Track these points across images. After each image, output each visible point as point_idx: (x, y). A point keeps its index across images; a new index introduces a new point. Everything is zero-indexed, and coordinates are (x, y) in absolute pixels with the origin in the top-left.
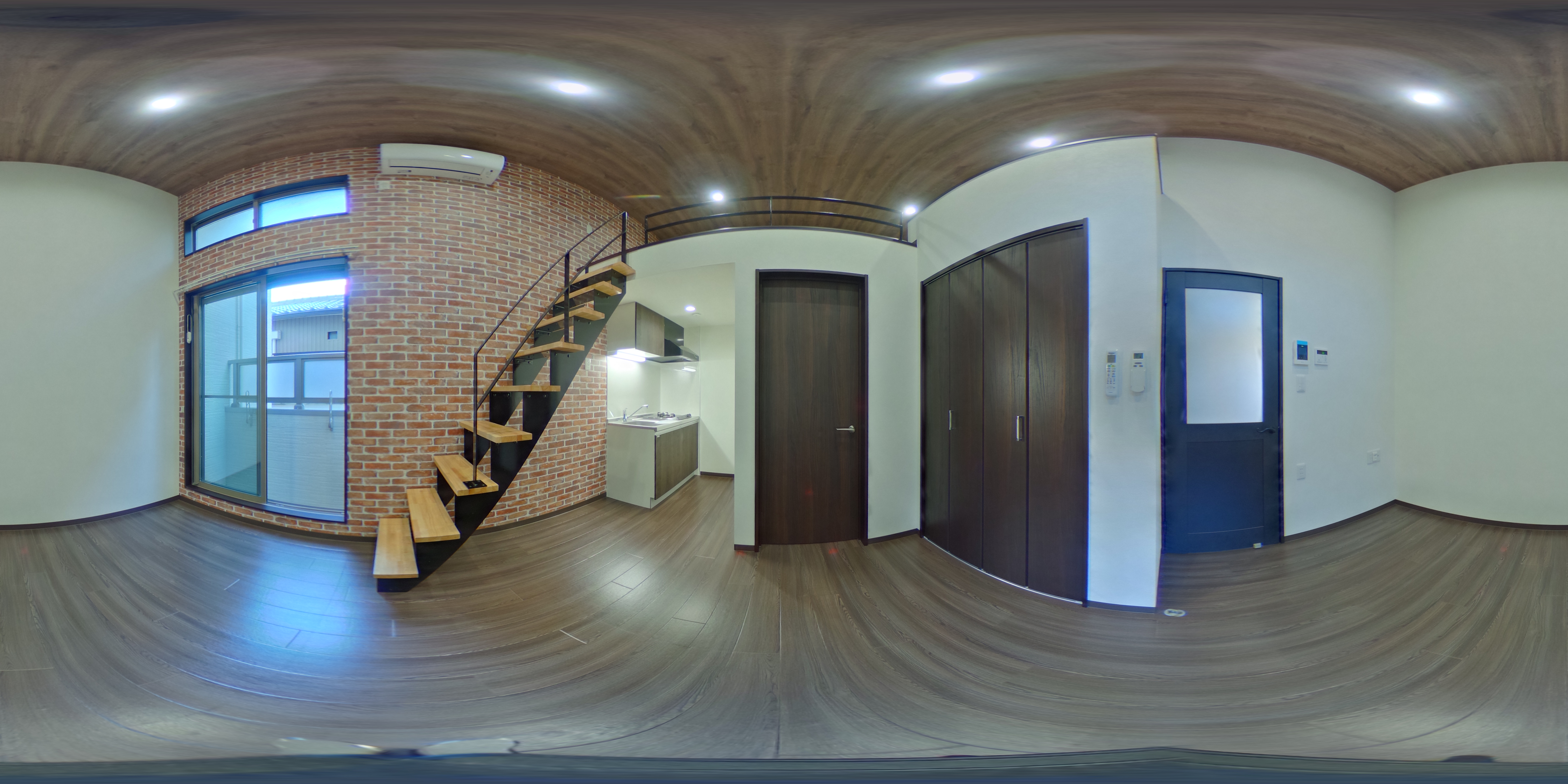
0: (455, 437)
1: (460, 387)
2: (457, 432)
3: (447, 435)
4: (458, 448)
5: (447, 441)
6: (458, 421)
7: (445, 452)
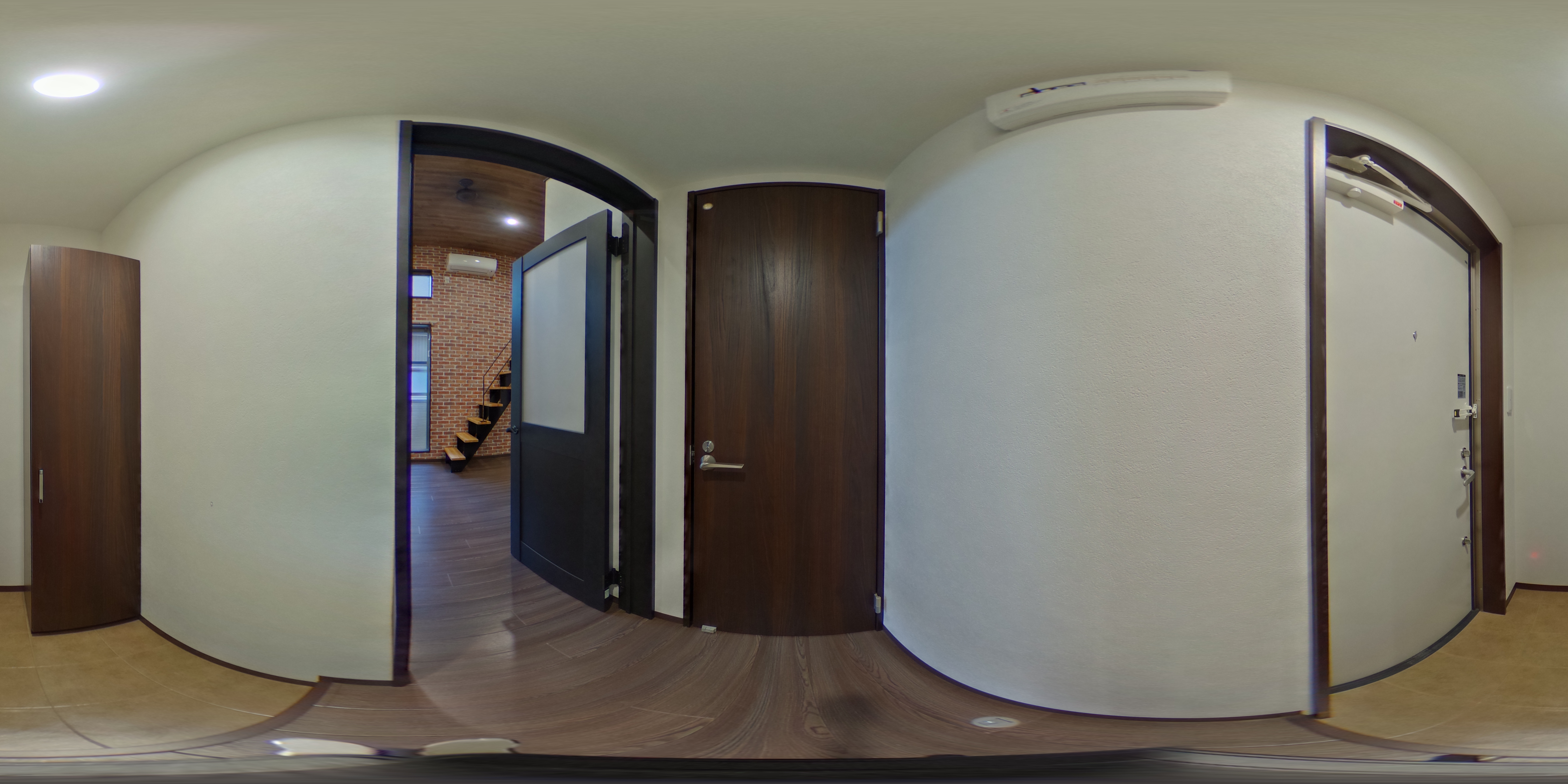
0: (475, 409)
1: (478, 388)
2: (476, 407)
3: (472, 408)
4: (477, 414)
5: (472, 411)
6: (477, 402)
7: (471, 416)
